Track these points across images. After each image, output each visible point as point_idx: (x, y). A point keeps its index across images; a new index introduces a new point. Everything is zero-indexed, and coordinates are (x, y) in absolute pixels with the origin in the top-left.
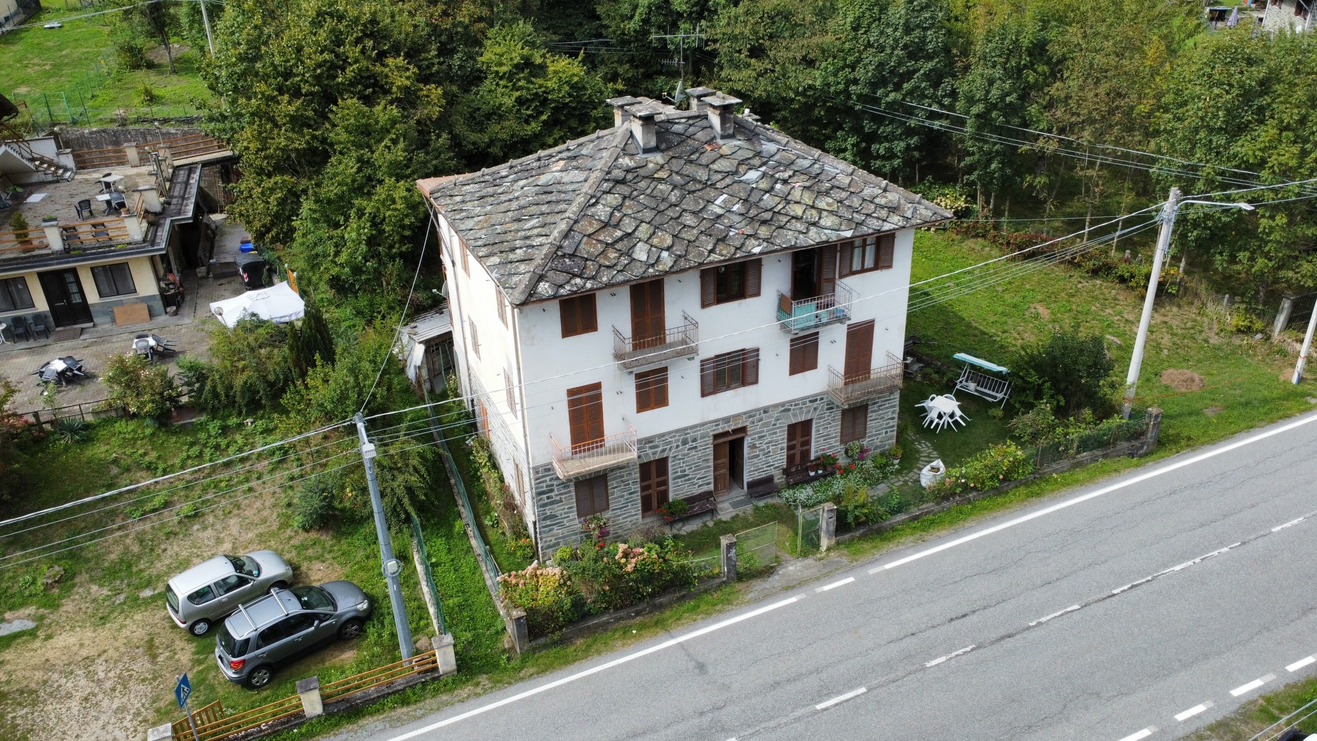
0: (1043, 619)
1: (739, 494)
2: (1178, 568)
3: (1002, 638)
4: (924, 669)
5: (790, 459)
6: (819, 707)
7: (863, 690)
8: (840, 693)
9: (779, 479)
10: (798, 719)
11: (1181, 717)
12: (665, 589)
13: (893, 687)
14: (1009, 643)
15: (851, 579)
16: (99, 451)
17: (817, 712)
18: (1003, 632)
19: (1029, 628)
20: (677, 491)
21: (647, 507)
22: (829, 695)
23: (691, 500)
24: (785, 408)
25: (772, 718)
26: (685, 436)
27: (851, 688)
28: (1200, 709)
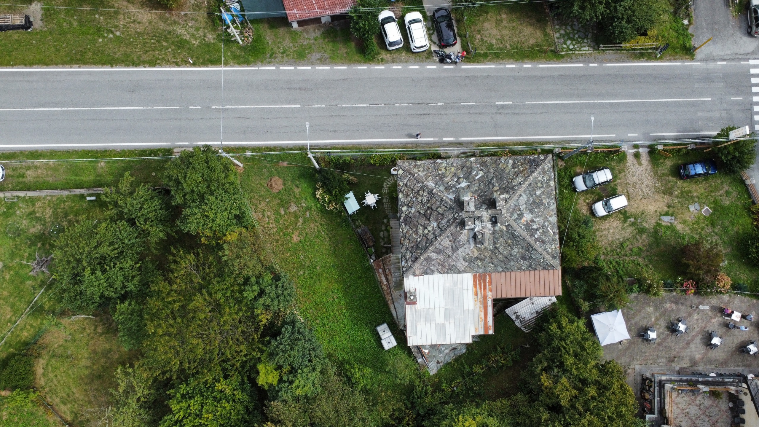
0: (407, 105)
2: (361, 105)
3: (422, 104)
4: (445, 103)
6: (474, 103)
7: (462, 104)
8: (467, 105)
10: (480, 102)
11: (400, 67)
13: (455, 101)
14: (421, 102)
15: (444, 139)
17: (475, 102)
18: (419, 105)
19: (412, 104)
22: (470, 106)
25: (485, 105)
27: (464, 105)
28: (394, 67)
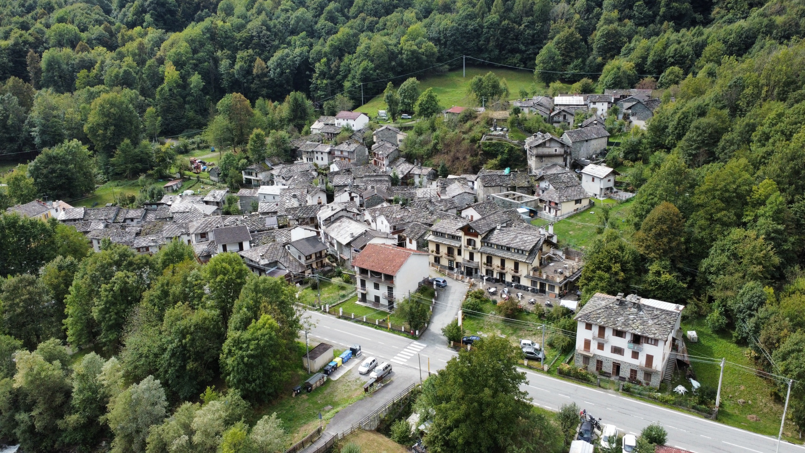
0: (634, 416)
1: (618, 378)
5: (631, 377)
9: (627, 379)
12: (585, 380)
15: (615, 396)
16: (528, 317)
19: (630, 415)
20: (604, 369)
21: (597, 369)
23: (605, 373)
24: (630, 365)
26: (607, 359)
